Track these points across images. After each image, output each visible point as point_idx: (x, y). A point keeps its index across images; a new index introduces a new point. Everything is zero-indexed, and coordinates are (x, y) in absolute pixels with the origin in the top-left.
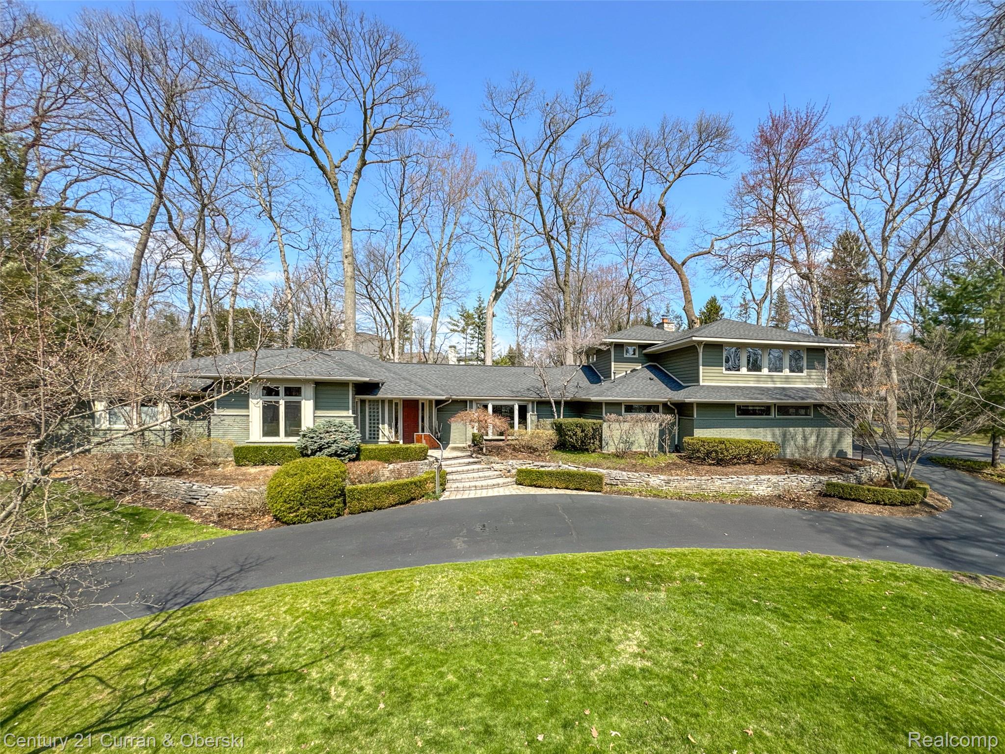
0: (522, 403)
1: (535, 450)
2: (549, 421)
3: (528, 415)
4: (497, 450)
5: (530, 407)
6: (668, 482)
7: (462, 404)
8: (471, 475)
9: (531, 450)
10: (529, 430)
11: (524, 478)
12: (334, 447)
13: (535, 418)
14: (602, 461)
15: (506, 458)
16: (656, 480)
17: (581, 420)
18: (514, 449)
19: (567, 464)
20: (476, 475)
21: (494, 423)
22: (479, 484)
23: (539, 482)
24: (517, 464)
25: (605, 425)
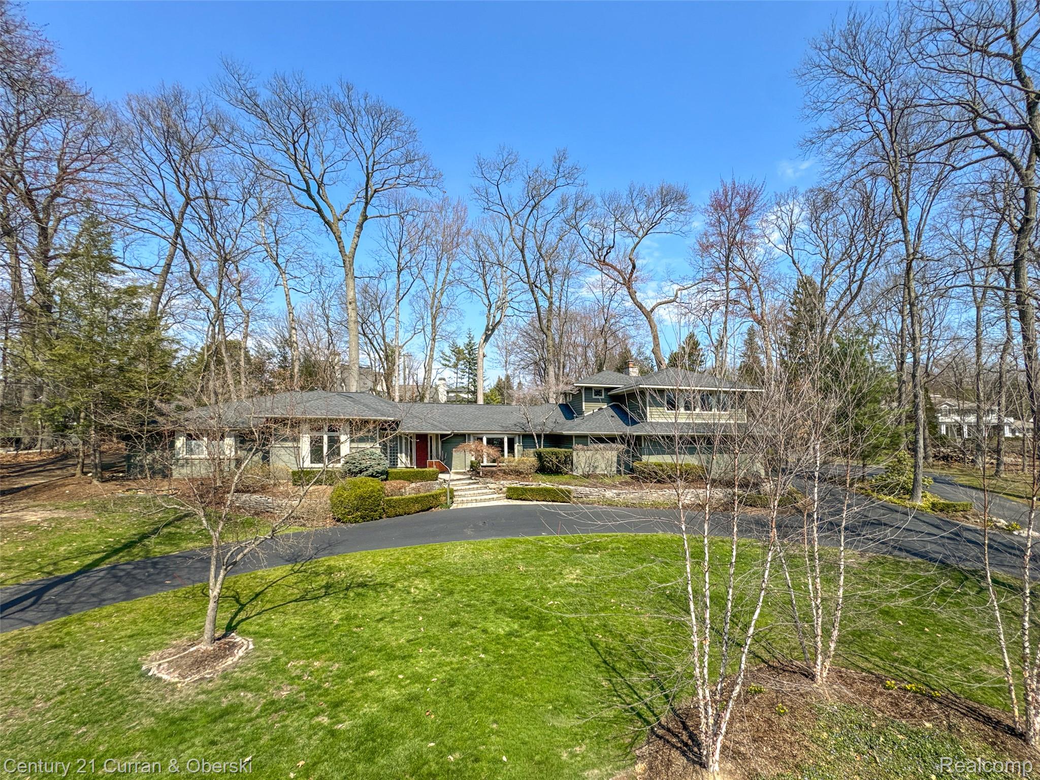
0: (511, 436)
1: (521, 473)
2: (532, 450)
3: (516, 446)
4: (491, 474)
5: (517, 439)
6: (618, 495)
7: (462, 437)
8: (472, 492)
9: (518, 473)
10: (516, 458)
11: (512, 494)
12: (371, 470)
13: (521, 448)
14: (572, 481)
15: (498, 479)
16: (610, 494)
17: (556, 450)
18: (505, 473)
19: (545, 483)
20: (476, 492)
21: (488, 452)
22: (478, 498)
23: (524, 497)
24: (507, 483)
25: (574, 453)
